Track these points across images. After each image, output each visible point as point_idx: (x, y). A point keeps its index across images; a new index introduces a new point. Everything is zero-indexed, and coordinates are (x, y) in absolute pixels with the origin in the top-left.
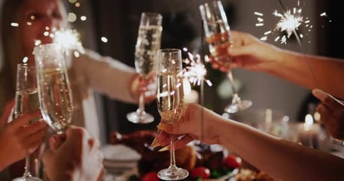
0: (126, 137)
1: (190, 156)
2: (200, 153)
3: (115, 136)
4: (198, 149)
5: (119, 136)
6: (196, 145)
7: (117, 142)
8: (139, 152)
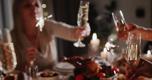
0: (69, 59)
1: (97, 68)
2: (101, 66)
3: (64, 58)
4: (100, 64)
5: (66, 58)
6: (99, 63)
7: (65, 61)
8: (74, 65)
